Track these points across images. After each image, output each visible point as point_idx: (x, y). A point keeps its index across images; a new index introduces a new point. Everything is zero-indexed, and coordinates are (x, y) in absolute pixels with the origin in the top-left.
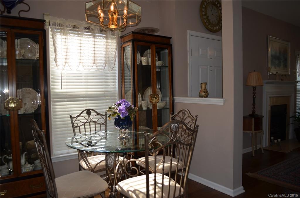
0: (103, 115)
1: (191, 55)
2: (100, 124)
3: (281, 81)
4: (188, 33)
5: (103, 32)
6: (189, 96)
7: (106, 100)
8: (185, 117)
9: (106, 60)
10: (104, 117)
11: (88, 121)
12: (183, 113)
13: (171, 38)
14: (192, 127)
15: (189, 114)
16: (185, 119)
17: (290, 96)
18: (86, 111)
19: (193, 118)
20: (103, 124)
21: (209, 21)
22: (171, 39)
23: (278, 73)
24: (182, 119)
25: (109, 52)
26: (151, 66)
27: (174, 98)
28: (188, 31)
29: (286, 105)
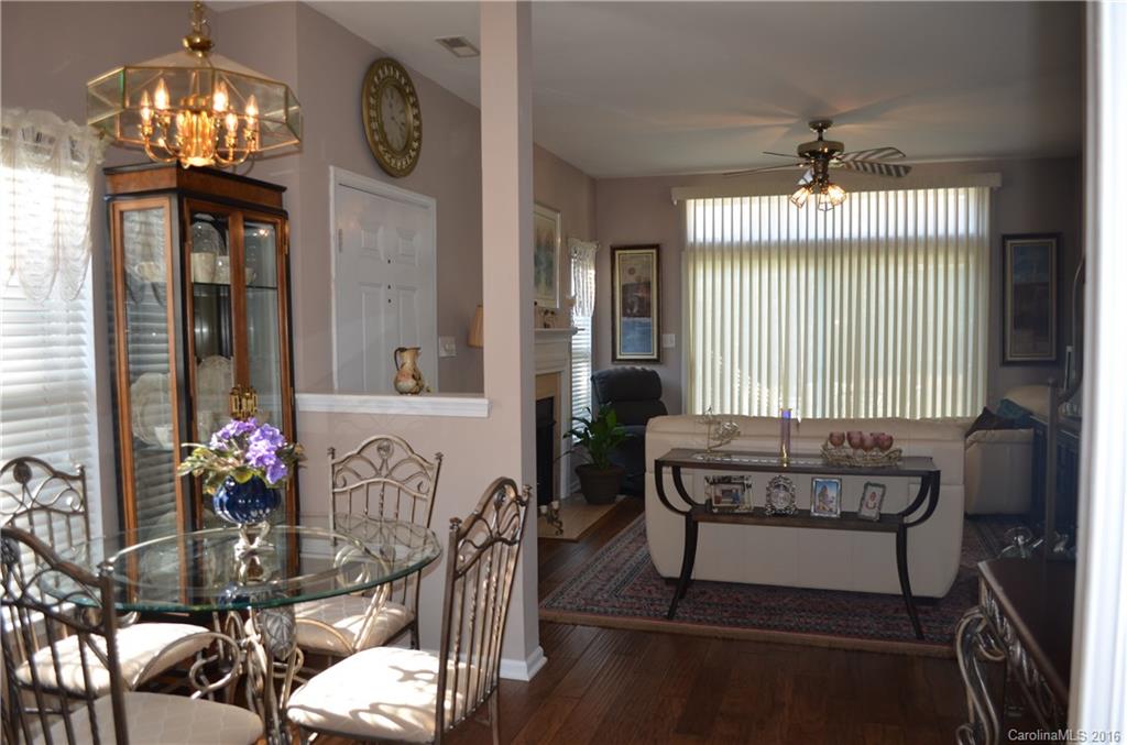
0: (74, 478)
1: (340, 250)
2: (68, 515)
3: (544, 330)
4: (332, 176)
5: (44, 145)
6: (336, 387)
7: (54, 414)
8: (391, 463)
9: (55, 259)
10: (77, 485)
11: (23, 509)
12: (379, 449)
13: (283, 189)
14: (423, 489)
15: (410, 453)
16: (390, 467)
17: (560, 372)
18: (13, 467)
19: (425, 464)
20: (75, 513)
21: (385, 141)
22: (284, 194)
23: (539, 304)
24: (381, 469)
25: (65, 226)
26: (232, 287)
27: (297, 396)
28: (331, 168)
29: (552, 399)
